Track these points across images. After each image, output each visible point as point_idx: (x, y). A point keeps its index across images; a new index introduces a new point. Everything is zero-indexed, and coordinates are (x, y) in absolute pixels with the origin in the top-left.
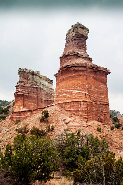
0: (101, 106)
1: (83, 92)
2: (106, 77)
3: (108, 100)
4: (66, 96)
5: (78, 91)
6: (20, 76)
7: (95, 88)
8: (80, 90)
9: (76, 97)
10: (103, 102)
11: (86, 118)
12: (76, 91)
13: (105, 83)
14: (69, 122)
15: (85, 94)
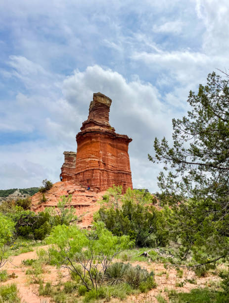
0: (120, 175)
1: (96, 160)
2: (127, 145)
3: (129, 169)
4: (81, 167)
5: (91, 159)
6: (65, 159)
7: (112, 155)
8: (93, 158)
9: (89, 166)
10: (123, 171)
11: (97, 188)
12: (89, 159)
13: (126, 150)
14: (73, 192)
15: (99, 162)
